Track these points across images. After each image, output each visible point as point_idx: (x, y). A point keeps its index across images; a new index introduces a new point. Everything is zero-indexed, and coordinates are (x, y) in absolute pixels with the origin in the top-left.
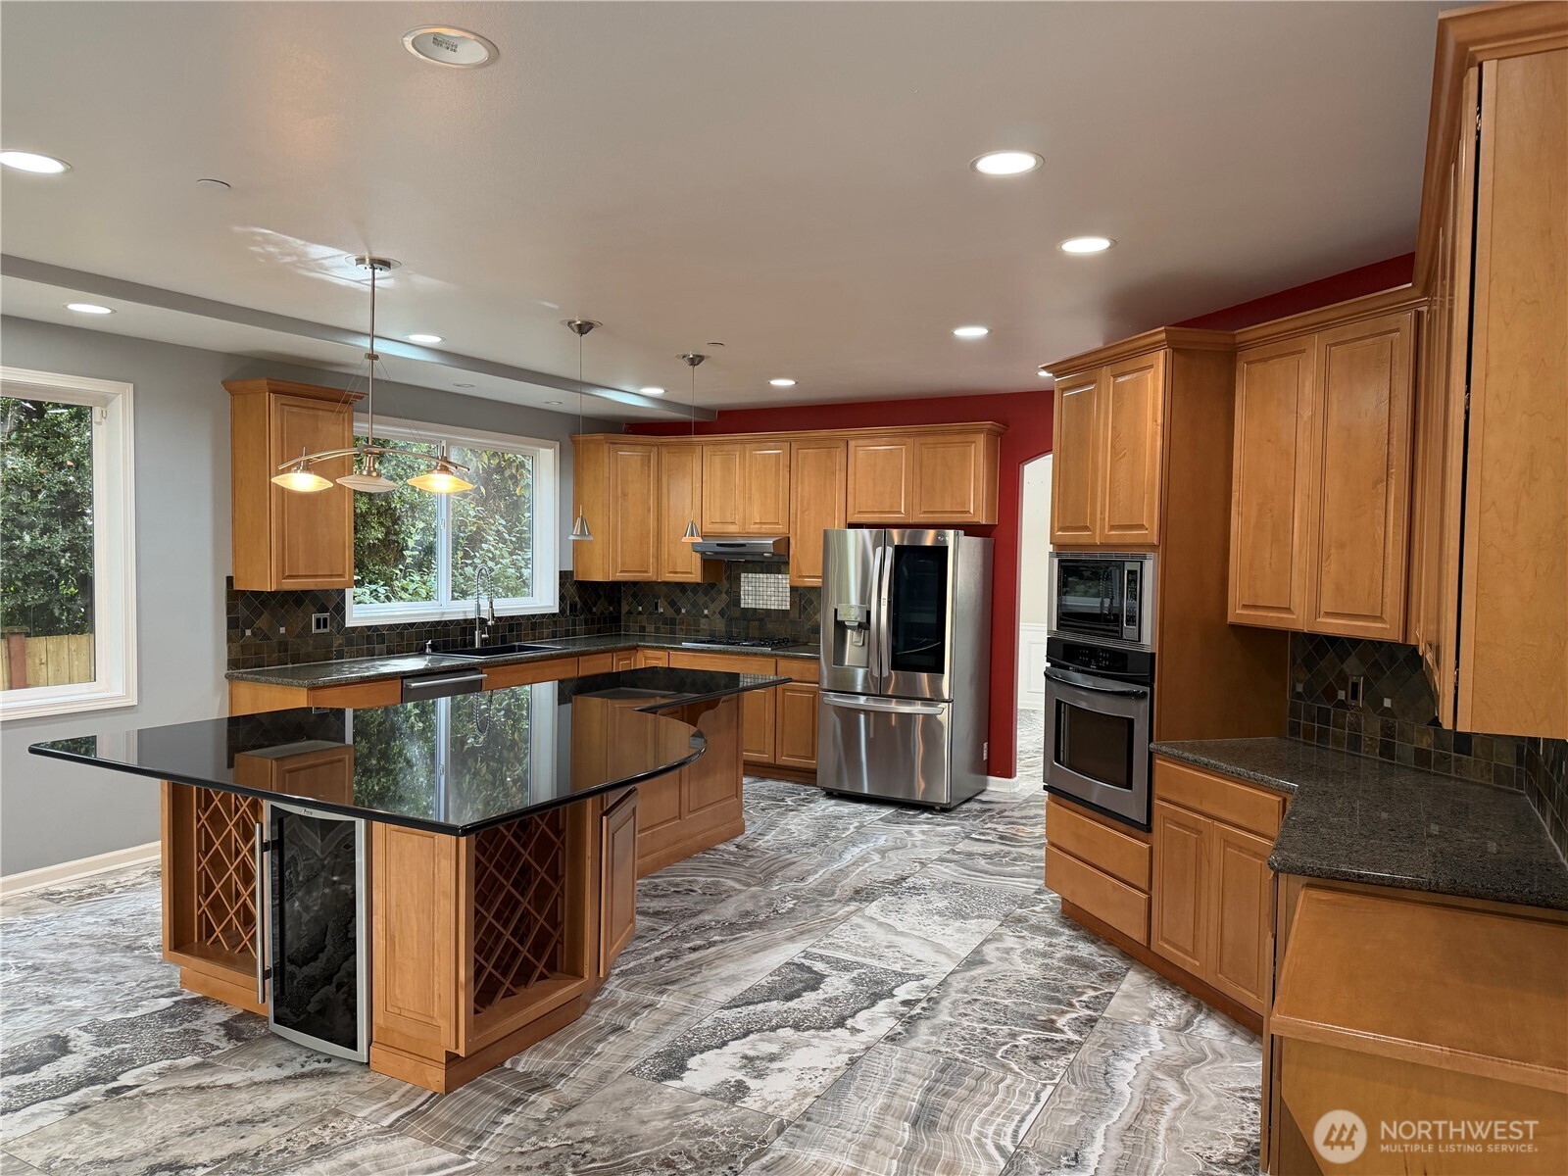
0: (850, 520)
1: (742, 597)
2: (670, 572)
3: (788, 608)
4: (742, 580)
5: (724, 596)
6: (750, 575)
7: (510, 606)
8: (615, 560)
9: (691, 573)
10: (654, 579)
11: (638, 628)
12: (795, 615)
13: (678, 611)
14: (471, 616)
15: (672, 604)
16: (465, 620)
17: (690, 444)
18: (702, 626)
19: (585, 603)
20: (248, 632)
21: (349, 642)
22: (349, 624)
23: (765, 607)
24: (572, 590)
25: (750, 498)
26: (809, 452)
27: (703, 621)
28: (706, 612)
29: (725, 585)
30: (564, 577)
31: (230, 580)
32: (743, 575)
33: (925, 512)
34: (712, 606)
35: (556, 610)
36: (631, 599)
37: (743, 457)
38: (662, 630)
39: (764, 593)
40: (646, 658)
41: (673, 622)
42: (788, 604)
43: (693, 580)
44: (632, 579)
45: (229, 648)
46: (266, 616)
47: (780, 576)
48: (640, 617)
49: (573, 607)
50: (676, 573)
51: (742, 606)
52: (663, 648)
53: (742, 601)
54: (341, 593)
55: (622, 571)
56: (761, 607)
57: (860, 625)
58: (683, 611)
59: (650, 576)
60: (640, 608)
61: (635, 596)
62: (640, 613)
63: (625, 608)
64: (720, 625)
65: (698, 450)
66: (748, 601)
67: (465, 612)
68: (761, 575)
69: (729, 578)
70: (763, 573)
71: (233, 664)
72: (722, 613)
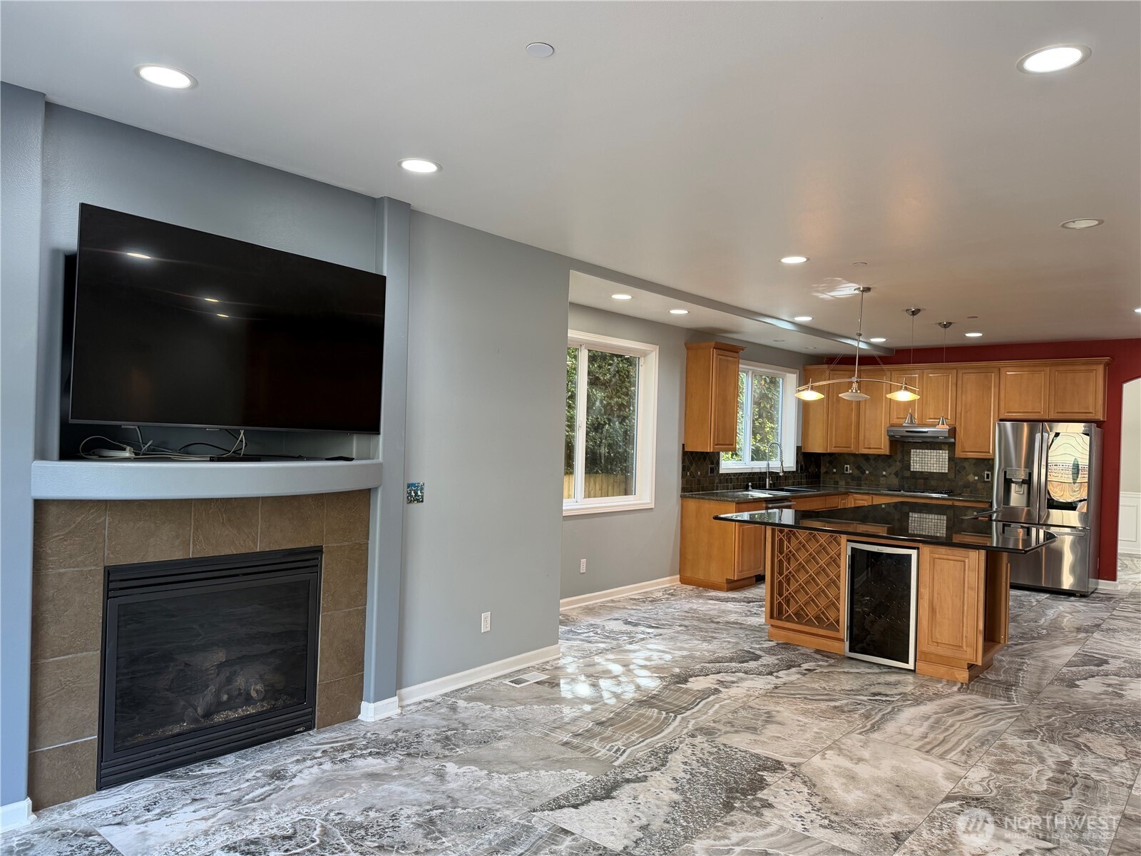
0: (1002, 417)
1: (912, 464)
2: (866, 448)
3: (947, 471)
4: (912, 453)
5: (898, 463)
6: (918, 451)
7: (775, 465)
8: (831, 440)
9: (881, 449)
10: (854, 452)
11: (833, 482)
12: (952, 476)
13: (863, 472)
14: (763, 470)
15: (859, 468)
16: (761, 473)
18: (881, 482)
19: (806, 466)
20: (688, 474)
21: (720, 482)
22: (721, 471)
23: (929, 471)
24: (801, 457)
26: (970, 377)
27: (882, 479)
28: (884, 473)
29: (899, 456)
30: (799, 449)
31: (683, 445)
32: (912, 451)
33: (1060, 413)
34: (889, 470)
35: (795, 470)
36: (828, 465)
37: (921, 377)
38: (852, 484)
39: (931, 462)
40: (855, 500)
41: (859, 479)
42: (947, 469)
43: (882, 454)
44: (840, 452)
45: (682, 481)
46: (694, 465)
47: (941, 452)
48: (835, 476)
49: (801, 467)
50: (870, 448)
51: (912, 470)
52: (868, 494)
53: (912, 467)
54: (718, 454)
55: (835, 447)
56: (926, 470)
57: (1024, 482)
58: (867, 472)
59: (853, 450)
60: (835, 470)
61: (830, 462)
62: (834, 473)
63: (823, 470)
64: (895, 481)
65: (889, 374)
66: (916, 466)
67: (760, 468)
68: (926, 451)
69: (902, 452)
70: (928, 449)
71: (684, 490)
72: (896, 474)
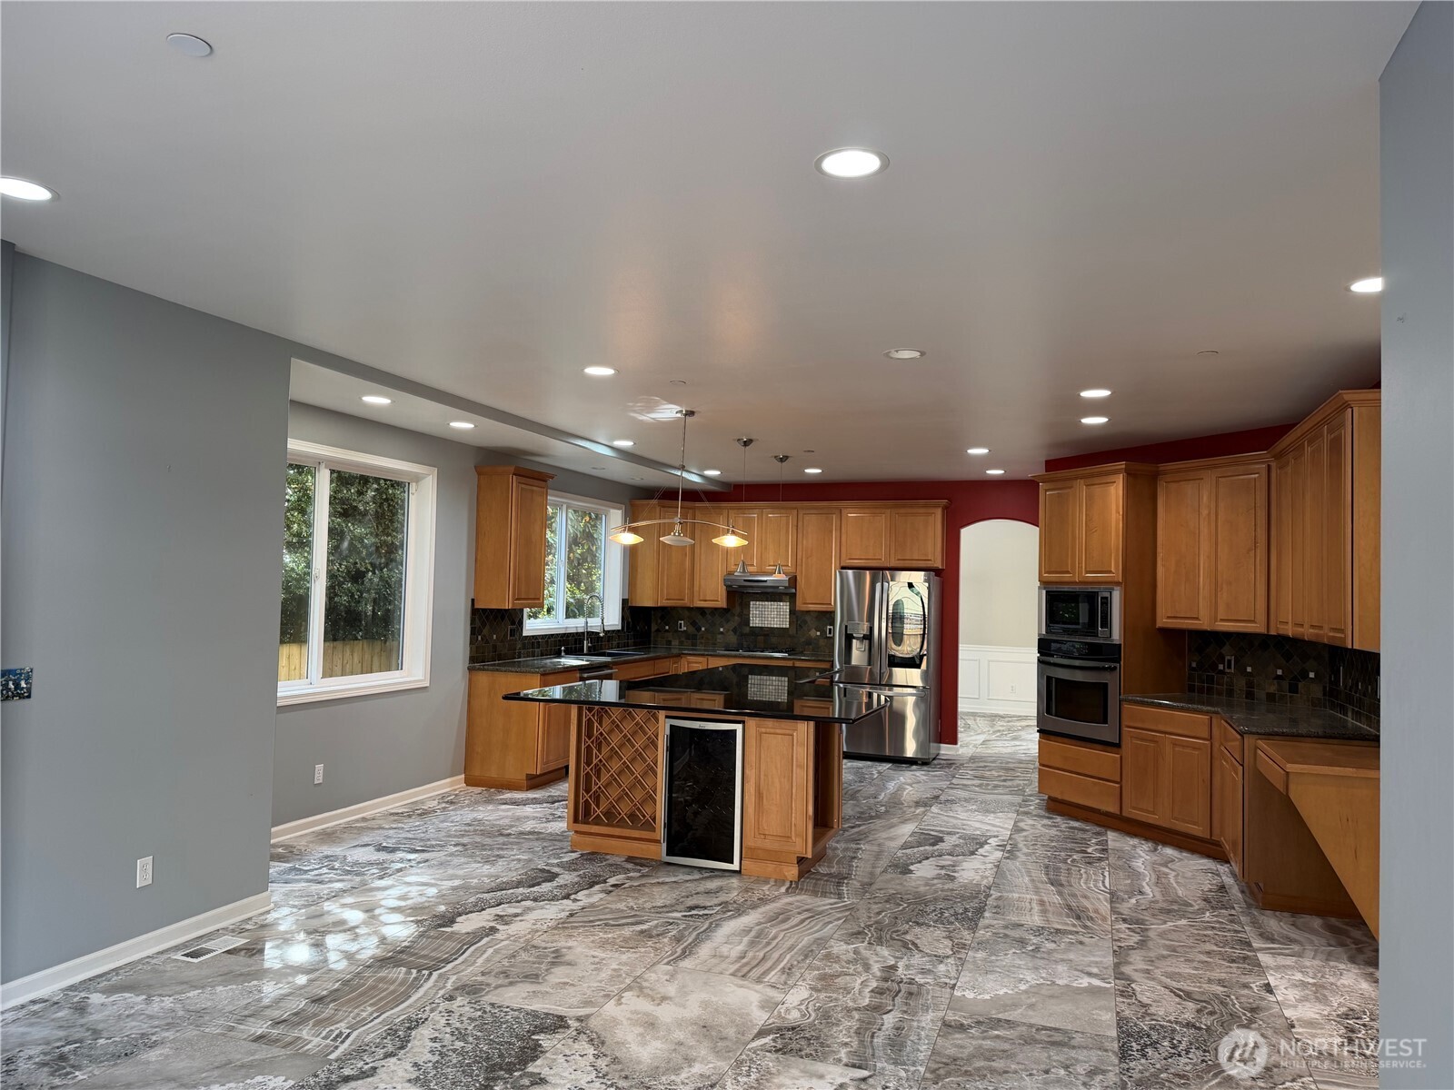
0: (843, 564)
1: (751, 619)
2: (701, 600)
3: (788, 626)
4: (751, 606)
5: (736, 618)
6: (758, 603)
7: (594, 624)
8: (662, 590)
9: (717, 601)
10: (688, 605)
11: (664, 642)
12: (792, 632)
13: (699, 629)
14: (581, 630)
15: (694, 624)
16: (577, 633)
17: (719, 508)
18: (718, 640)
19: (635, 623)
20: (480, 638)
21: (524, 647)
22: (524, 635)
23: (769, 626)
24: (628, 612)
25: (766, 548)
26: (811, 518)
27: (719, 636)
28: (722, 630)
29: (737, 610)
30: (625, 602)
31: (473, 600)
32: (751, 603)
33: (899, 560)
34: (727, 626)
35: (620, 628)
36: (659, 621)
37: (760, 518)
38: (685, 644)
39: (771, 615)
40: (689, 663)
41: (694, 637)
42: (787, 623)
43: (720, 606)
44: (674, 605)
45: (471, 648)
46: (487, 627)
47: (781, 604)
48: (667, 634)
49: (628, 623)
50: (706, 601)
51: (751, 625)
52: (703, 655)
53: (751, 622)
54: (522, 611)
55: (667, 599)
56: (766, 626)
57: (865, 637)
58: (703, 629)
59: (686, 602)
60: (667, 628)
61: (662, 618)
62: (667, 631)
63: (654, 628)
64: (733, 639)
65: (725, 512)
66: (755, 622)
67: (576, 627)
68: (767, 603)
69: (741, 604)
70: (768, 601)
71: (473, 659)
72: (735, 630)
